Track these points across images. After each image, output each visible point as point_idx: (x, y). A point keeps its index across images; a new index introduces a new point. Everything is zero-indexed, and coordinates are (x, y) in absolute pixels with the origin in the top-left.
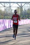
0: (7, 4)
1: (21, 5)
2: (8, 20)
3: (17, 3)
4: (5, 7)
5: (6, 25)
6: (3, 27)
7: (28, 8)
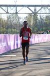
0: (12, 8)
1: (35, 10)
2: (13, 35)
3: (28, 6)
4: (7, 13)
5: (9, 44)
6: (5, 47)
7: (47, 15)
